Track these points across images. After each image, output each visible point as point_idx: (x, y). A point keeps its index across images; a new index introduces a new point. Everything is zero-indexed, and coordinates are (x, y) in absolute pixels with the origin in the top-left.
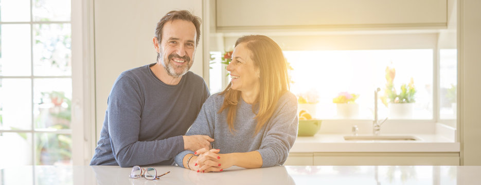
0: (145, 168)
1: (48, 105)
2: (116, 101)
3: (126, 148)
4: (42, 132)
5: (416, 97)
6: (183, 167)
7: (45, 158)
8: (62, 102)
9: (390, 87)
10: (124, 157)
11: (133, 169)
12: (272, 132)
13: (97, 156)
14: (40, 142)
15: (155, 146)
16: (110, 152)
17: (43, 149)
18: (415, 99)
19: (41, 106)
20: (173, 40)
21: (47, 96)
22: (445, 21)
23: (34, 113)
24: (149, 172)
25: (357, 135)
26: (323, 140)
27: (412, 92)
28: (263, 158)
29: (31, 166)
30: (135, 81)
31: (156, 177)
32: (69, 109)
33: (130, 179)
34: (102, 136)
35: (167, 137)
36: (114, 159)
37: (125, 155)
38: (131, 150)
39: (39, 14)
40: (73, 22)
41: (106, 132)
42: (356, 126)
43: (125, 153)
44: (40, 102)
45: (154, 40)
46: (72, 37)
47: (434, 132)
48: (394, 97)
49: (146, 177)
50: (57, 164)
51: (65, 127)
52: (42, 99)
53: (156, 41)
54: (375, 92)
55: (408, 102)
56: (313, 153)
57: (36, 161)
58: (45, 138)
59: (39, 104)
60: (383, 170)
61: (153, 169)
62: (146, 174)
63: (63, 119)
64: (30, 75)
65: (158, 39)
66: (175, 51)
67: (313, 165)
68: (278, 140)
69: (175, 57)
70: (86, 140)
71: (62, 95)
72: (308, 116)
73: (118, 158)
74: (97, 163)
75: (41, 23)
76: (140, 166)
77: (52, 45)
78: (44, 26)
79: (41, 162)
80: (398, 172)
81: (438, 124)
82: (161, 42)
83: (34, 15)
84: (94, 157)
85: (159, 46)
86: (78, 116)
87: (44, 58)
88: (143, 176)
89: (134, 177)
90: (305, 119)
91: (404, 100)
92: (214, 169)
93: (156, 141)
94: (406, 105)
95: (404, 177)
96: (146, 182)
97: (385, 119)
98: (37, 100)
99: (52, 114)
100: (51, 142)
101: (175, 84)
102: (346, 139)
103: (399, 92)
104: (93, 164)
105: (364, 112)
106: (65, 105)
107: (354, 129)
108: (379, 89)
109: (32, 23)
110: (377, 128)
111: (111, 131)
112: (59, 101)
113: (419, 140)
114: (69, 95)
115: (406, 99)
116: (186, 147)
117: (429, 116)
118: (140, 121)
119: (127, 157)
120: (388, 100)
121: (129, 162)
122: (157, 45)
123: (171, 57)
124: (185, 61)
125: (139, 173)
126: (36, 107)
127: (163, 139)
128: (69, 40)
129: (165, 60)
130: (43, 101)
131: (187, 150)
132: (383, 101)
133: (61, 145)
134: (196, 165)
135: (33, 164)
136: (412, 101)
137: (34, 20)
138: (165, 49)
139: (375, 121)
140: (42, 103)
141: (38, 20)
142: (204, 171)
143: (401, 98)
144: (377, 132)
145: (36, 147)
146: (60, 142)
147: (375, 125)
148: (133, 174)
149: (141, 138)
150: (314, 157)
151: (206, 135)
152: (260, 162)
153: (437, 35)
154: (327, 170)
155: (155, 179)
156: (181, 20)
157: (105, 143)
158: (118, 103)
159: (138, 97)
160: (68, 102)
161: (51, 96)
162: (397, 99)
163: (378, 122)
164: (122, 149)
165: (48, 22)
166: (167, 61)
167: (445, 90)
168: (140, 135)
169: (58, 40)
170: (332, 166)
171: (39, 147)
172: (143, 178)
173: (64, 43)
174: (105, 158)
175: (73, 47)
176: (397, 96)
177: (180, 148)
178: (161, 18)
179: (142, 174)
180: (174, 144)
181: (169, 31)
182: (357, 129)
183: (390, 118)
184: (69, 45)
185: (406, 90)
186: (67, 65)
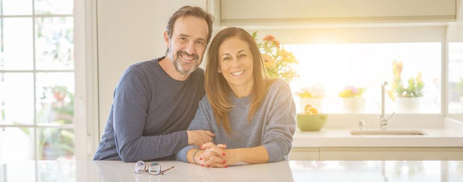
0: (149, 163)
1: (51, 99)
2: (123, 95)
3: (130, 143)
4: (44, 127)
5: (424, 91)
6: (187, 162)
7: (48, 153)
8: (64, 96)
9: (398, 81)
10: (127, 153)
11: (137, 164)
12: (271, 127)
13: (100, 151)
14: (42, 137)
15: (160, 141)
16: (114, 147)
17: (46, 144)
18: (423, 93)
19: (44, 101)
20: (183, 37)
21: (49, 90)
22: (454, 14)
23: (36, 107)
24: (153, 167)
25: (364, 130)
26: (329, 135)
27: (420, 86)
28: (269, 154)
29: (34, 161)
30: (144, 76)
31: (160, 172)
32: (72, 103)
33: (134, 174)
34: (106, 131)
35: (171, 132)
36: (117, 154)
37: (129, 151)
38: (135, 145)
39: (41, 8)
40: (75, 15)
41: (110, 126)
42: (362, 121)
43: (128, 149)
44: (42, 96)
45: (165, 34)
46: (75, 31)
47: (442, 127)
48: (401, 91)
49: (149, 172)
50: (59, 159)
51: (68, 122)
52: (44, 94)
53: (167, 36)
54: (382, 85)
55: (416, 96)
56: (319, 148)
57: (39, 156)
58: (48, 133)
59: (42, 99)
60: (390, 165)
61: (157, 164)
62: (150, 169)
63: (66, 114)
64: (32, 69)
65: (169, 34)
66: (184, 48)
67: (319, 160)
68: (280, 133)
69: (184, 54)
70: (89, 135)
71: (64, 89)
72: (314, 111)
73: (122, 153)
74: (101, 158)
75: (43, 16)
76: (144, 161)
77: (54, 38)
78: (46, 20)
79: (44, 157)
80: (405, 167)
81: (447, 119)
82: (171, 37)
83: (36, 8)
84: (98, 152)
85: (169, 40)
86: (81, 110)
87: (47, 52)
88: (147, 171)
89: (138, 172)
90: (311, 114)
91: (412, 94)
92: (219, 165)
93: (160, 135)
94: (414, 99)
95: (411, 172)
96: (150, 177)
97: (392, 113)
98: (39, 95)
99: (55, 109)
100: (54, 137)
101: (183, 80)
102: (353, 134)
103: (406, 86)
104: (96, 159)
105: (370, 106)
106: (67, 100)
107: (361, 124)
108: (386, 83)
109: (34, 16)
110: (384, 123)
111: (116, 126)
112: (61, 95)
113: (427, 134)
114: (71, 89)
115: (414, 93)
116: (190, 142)
117: (437, 110)
118: (146, 117)
119: (131, 153)
120: (396, 94)
121: (133, 156)
122: (167, 40)
123: (180, 53)
124: (193, 59)
125: (142, 168)
126: (39, 101)
127: (167, 134)
128: (72, 34)
129: (173, 56)
130: (46, 96)
131: (192, 144)
132: (390, 96)
133: (64, 140)
134: (201, 159)
135: (35, 159)
136: (420, 95)
137: (36, 13)
138: (175, 45)
139: (382, 116)
140: (44, 97)
141: (40, 13)
142: (208, 166)
143: (408, 92)
144: (384, 127)
145: (38, 143)
146: (62, 137)
147: (382, 119)
148: (137, 169)
149: (145, 133)
150: (321, 152)
151: (207, 130)
152: (266, 157)
153: (446, 27)
154: (333, 165)
155: (159, 174)
156: (193, 17)
157: (109, 138)
158: (125, 97)
159: (146, 92)
160: (71, 97)
161: (53, 90)
162: (405, 93)
163: (385, 116)
164: (126, 145)
165: (50, 15)
166: (175, 57)
167: (454, 85)
168: (144, 131)
169: (61, 34)
170: (338, 162)
171: (41, 142)
172: (147, 173)
173: (67, 37)
174: (108, 153)
175: (75, 42)
176: (404, 90)
177: (184, 143)
178: (174, 12)
179: (146, 169)
180: (178, 139)
181: (181, 26)
182: (364, 123)
183: (397, 112)
184: (71, 39)
185: (413, 83)
186: (69, 59)
